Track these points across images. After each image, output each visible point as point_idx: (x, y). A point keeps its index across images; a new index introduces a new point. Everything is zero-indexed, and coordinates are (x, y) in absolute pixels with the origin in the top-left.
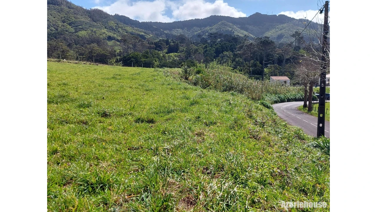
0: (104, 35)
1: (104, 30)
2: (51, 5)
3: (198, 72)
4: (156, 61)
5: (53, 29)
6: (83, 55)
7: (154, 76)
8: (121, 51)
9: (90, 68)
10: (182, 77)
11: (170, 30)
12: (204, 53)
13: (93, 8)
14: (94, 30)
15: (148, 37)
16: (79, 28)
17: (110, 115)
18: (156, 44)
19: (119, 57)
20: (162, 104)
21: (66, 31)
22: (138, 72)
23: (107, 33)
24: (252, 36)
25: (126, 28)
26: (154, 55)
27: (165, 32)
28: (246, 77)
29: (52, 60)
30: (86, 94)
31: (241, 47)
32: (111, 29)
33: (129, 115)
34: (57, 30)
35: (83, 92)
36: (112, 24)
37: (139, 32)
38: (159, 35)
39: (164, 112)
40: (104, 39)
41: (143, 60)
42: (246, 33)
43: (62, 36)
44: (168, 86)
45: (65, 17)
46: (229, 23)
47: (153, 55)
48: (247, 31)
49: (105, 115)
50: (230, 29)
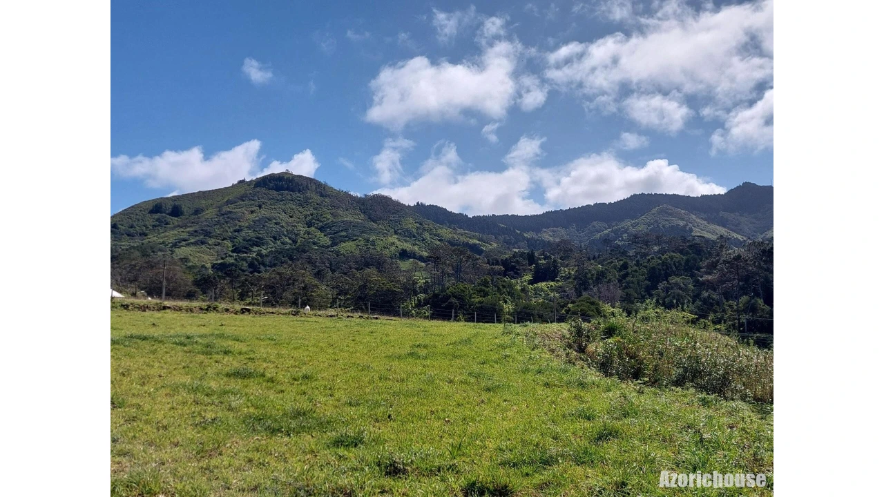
0: (393, 248)
1: (393, 239)
2: (286, 192)
3: (610, 332)
4: (506, 302)
5: (287, 240)
6: (346, 294)
7: (503, 347)
8: (427, 282)
9: (360, 329)
10: (570, 346)
11: (538, 231)
12: (620, 281)
13: (371, 194)
14: (371, 239)
15: (486, 247)
16: (341, 236)
17: (405, 471)
18: (505, 263)
19: (422, 296)
20: (526, 437)
21: (314, 243)
22: (465, 336)
23: (398, 243)
24: (739, 237)
25: (439, 231)
26: (501, 287)
27: (525, 235)
28: (732, 342)
29: (283, 310)
30: (350, 404)
31: (713, 266)
32: (408, 235)
33: (448, 469)
34: (295, 242)
35: (344, 399)
36: (410, 224)
37: (466, 240)
38: (513, 242)
39: (532, 463)
40: (391, 258)
41: (477, 300)
42: (722, 231)
43: (304, 255)
44: (540, 378)
45: (312, 215)
46: (677, 210)
47: (499, 288)
48: (724, 226)
49: (394, 470)
50: (682, 223)
